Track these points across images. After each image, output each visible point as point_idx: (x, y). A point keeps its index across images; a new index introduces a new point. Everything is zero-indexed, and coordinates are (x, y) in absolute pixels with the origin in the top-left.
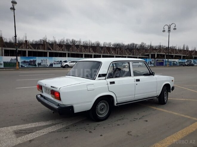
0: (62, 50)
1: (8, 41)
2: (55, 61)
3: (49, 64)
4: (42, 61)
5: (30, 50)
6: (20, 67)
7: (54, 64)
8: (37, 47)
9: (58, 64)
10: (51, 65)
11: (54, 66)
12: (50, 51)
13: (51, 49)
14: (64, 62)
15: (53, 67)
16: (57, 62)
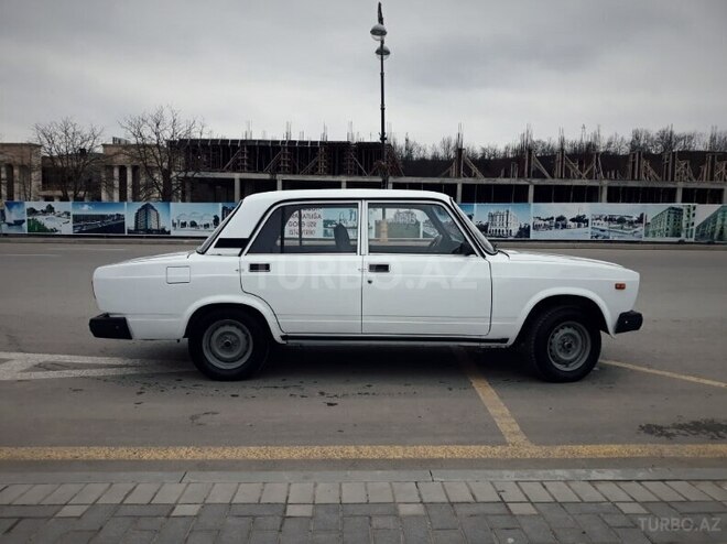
0: (590, 177)
1: (429, 155)
2: (540, 219)
3: (515, 230)
4: (492, 216)
5: (469, 181)
6: (421, 238)
7: (536, 227)
8: (503, 171)
9: (550, 228)
10: (524, 232)
11: (533, 235)
12: (536, 181)
13: (546, 174)
14: (573, 220)
15: (531, 238)
16: (547, 222)
